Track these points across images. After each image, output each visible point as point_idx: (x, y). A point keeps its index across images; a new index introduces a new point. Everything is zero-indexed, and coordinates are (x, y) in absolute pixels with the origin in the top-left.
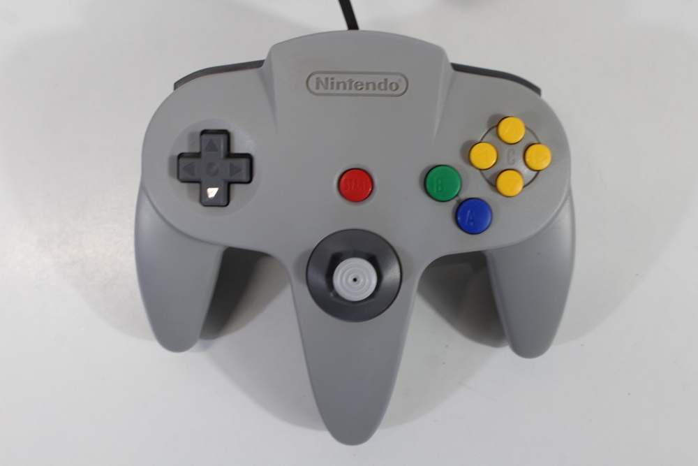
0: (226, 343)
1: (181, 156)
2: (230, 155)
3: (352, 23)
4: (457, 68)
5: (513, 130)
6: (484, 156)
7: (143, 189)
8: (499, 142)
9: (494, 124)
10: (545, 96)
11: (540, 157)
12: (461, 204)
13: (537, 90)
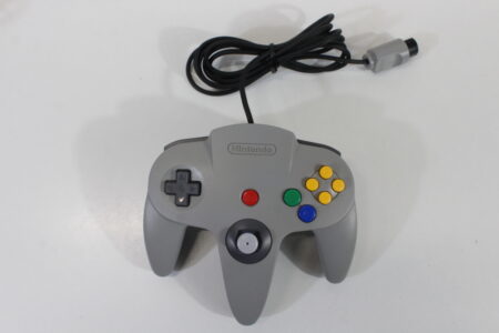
0: (185, 273)
1: (167, 182)
2: (190, 182)
3: (250, 120)
4: (300, 142)
5: (327, 172)
6: (313, 185)
7: (149, 198)
8: (320, 179)
9: (318, 170)
10: (343, 156)
11: (339, 185)
12: (301, 208)
13: (339, 153)
